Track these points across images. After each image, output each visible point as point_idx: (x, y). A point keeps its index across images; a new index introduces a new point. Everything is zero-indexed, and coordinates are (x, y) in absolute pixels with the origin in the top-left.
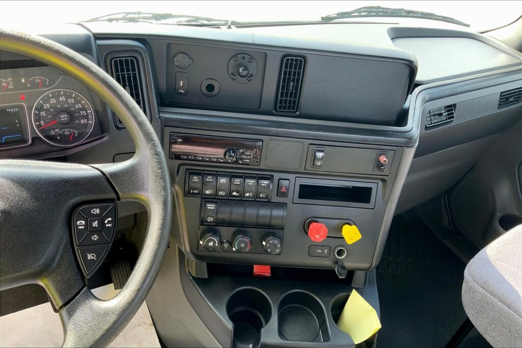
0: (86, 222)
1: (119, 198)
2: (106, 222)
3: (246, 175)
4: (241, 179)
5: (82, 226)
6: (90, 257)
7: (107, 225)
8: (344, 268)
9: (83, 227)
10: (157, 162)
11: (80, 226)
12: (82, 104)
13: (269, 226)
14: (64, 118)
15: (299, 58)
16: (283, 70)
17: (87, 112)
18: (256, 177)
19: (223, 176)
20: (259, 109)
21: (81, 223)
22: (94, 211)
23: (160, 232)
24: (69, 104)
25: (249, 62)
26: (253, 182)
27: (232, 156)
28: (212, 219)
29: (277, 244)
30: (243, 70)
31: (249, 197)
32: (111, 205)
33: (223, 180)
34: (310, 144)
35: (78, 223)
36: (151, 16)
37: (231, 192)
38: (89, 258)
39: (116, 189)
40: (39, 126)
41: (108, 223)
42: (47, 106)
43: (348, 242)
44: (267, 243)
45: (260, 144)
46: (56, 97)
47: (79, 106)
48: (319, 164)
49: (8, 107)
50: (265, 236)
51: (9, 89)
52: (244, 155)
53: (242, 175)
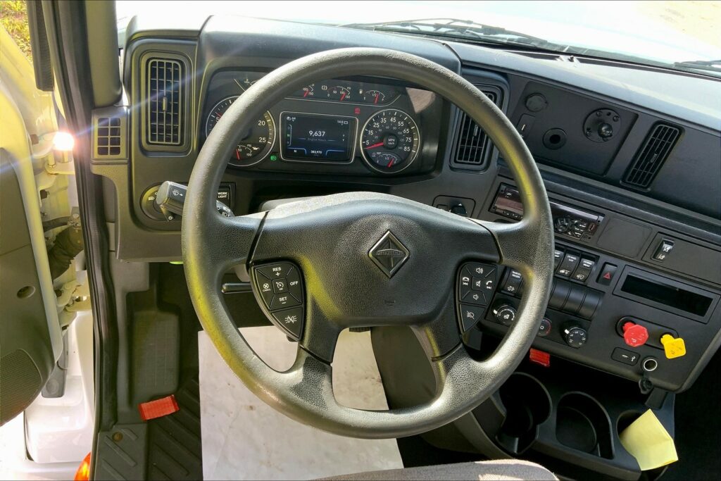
0: (471, 280)
1: (501, 261)
2: (487, 283)
3: (568, 249)
4: (562, 252)
5: (466, 282)
6: (469, 315)
7: (487, 287)
8: (649, 382)
9: (467, 284)
12: (410, 130)
13: (576, 314)
14: (392, 142)
15: (675, 129)
16: (651, 137)
17: (412, 139)
18: (579, 254)
20: (603, 175)
22: (478, 270)
24: (397, 127)
25: (614, 120)
26: (575, 258)
28: (513, 289)
29: (583, 336)
30: (606, 130)
31: (563, 274)
32: (493, 268)
34: (659, 232)
35: (464, 278)
36: (480, 27)
39: (502, 252)
40: (364, 145)
41: (488, 285)
42: (377, 125)
43: (669, 355)
44: (571, 332)
45: (601, 218)
46: (388, 116)
47: (406, 131)
48: (662, 257)
49: (341, 119)
50: (569, 324)
51: (346, 100)
52: (578, 228)
53: (563, 247)
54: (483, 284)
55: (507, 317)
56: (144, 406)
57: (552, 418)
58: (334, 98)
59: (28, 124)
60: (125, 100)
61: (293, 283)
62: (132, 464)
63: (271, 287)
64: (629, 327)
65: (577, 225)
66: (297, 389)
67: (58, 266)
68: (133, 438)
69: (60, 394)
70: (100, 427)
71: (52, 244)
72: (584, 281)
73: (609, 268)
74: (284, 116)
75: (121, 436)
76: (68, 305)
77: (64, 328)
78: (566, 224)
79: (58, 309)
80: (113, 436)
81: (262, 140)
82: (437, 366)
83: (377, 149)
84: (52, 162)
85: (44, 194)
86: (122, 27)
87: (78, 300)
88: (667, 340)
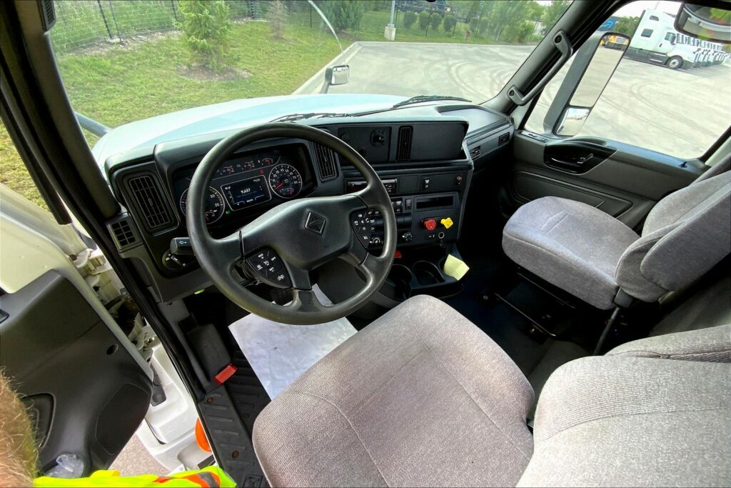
5: (357, 223)
12: (293, 172)
14: (287, 181)
15: (409, 128)
16: (401, 135)
17: (296, 177)
20: (388, 160)
24: (286, 173)
25: (382, 133)
30: (381, 139)
34: (421, 176)
40: (274, 188)
42: (275, 176)
43: (447, 227)
45: (396, 180)
46: (279, 169)
47: (291, 173)
48: (427, 186)
49: (254, 179)
51: (253, 168)
54: (365, 221)
55: (377, 242)
56: (217, 377)
57: (414, 278)
58: (246, 169)
59: (65, 250)
60: (124, 210)
61: (273, 259)
62: (225, 409)
63: (262, 266)
64: (426, 223)
66: (301, 309)
67: (127, 328)
68: (219, 396)
69: (164, 399)
70: (197, 401)
71: (117, 317)
72: (402, 211)
73: (409, 202)
74: (223, 188)
75: (212, 398)
76: (144, 347)
77: (149, 360)
79: (140, 351)
80: (208, 401)
81: (217, 205)
82: (362, 267)
83: (280, 188)
84: (92, 268)
85: (96, 288)
86: (101, 165)
87: (150, 341)
88: (443, 221)
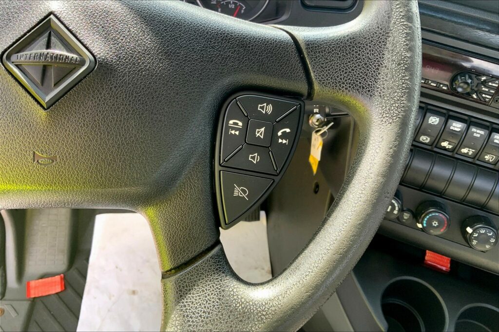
0: (246, 125)
1: (310, 95)
2: (280, 134)
3: (473, 120)
4: (463, 124)
5: (236, 129)
6: (238, 192)
7: (280, 141)
9: (237, 133)
10: (407, 33)
11: (233, 129)
13: (483, 207)
18: (488, 127)
19: (436, 113)
21: (235, 125)
22: (262, 108)
23: (381, 180)
26: (482, 132)
27: (467, 83)
29: (491, 237)
31: (466, 155)
32: (294, 105)
33: (434, 120)
35: (231, 122)
37: (441, 140)
38: (236, 194)
39: (312, 74)
41: (282, 137)
44: (474, 231)
50: (473, 220)
52: (485, 87)
53: (466, 118)
54: (272, 134)
56: (33, 283)
65: (484, 83)
68: (14, 314)
72: (495, 165)
75: (3, 311)
78: (469, 81)
